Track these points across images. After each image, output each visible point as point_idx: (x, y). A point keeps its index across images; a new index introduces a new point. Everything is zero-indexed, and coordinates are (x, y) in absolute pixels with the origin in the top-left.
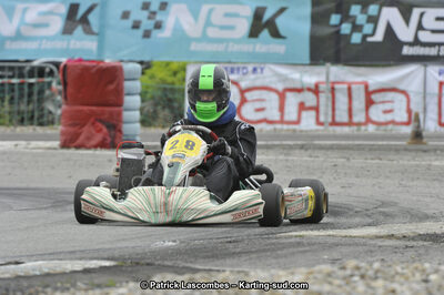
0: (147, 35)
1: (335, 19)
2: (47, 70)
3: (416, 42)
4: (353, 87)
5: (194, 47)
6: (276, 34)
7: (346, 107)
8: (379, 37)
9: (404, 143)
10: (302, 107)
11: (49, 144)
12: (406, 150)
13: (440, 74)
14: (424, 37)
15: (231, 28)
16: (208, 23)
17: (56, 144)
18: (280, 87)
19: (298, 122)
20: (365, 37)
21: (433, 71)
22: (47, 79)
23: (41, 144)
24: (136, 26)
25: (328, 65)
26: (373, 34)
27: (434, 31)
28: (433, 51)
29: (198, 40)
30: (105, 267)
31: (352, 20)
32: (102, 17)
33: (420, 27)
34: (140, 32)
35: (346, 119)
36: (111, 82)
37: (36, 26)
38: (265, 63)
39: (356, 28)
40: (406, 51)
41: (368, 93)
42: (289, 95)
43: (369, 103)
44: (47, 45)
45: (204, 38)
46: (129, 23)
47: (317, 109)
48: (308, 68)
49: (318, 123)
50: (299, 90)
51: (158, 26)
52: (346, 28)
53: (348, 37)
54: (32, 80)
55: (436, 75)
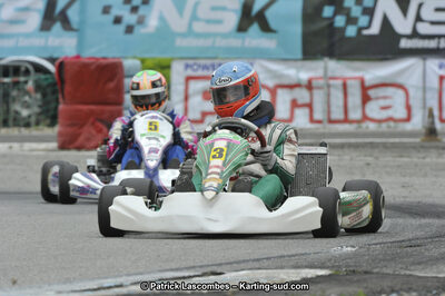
0: (129, 29)
1: (328, 11)
2: (23, 69)
3: (415, 34)
4: (349, 82)
5: (179, 42)
6: (266, 27)
7: (341, 103)
8: (375, 29)
9: (418, 140)
10: (295, 104)
11: (43, 146)
12: (422, 147)
13: (441, 67)
14: (423, 28)
15: (219, 22)
16: (194, 18)
17: (54, 145)
18: (271, 84)
19: (291, 120)
20: (360, 29)
21: (433, 64)
22: (22, 79)
23: (34, 145)
24: (118, 20)
25: (326, 59)
26: (369, 27)
27: (433, 23)
28: (432, 44)
29: (183, 35)
30: (322, 276)
31: (347, 12)
32: (82, 11)
33: (419, 19)
34: (121, 28)
35: (341, 117)
36: (111, 80)
37: (13, 22)
38: (254, 58)
39: (351, 21)
40: (404, 43)
41: (365, 89)
42: (280, 92)
43: (366, 99)
44: (23, 42)
45: (190, 33)
46: (110, 18)
47: (310, 106)
48: (300, 63)
49: (312, 120)
50: (291, 87)
51: (141, 21)
52: (340, 21)
53: (343, 30)
54: (7, 80)
55: (436, 69)
